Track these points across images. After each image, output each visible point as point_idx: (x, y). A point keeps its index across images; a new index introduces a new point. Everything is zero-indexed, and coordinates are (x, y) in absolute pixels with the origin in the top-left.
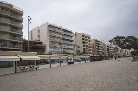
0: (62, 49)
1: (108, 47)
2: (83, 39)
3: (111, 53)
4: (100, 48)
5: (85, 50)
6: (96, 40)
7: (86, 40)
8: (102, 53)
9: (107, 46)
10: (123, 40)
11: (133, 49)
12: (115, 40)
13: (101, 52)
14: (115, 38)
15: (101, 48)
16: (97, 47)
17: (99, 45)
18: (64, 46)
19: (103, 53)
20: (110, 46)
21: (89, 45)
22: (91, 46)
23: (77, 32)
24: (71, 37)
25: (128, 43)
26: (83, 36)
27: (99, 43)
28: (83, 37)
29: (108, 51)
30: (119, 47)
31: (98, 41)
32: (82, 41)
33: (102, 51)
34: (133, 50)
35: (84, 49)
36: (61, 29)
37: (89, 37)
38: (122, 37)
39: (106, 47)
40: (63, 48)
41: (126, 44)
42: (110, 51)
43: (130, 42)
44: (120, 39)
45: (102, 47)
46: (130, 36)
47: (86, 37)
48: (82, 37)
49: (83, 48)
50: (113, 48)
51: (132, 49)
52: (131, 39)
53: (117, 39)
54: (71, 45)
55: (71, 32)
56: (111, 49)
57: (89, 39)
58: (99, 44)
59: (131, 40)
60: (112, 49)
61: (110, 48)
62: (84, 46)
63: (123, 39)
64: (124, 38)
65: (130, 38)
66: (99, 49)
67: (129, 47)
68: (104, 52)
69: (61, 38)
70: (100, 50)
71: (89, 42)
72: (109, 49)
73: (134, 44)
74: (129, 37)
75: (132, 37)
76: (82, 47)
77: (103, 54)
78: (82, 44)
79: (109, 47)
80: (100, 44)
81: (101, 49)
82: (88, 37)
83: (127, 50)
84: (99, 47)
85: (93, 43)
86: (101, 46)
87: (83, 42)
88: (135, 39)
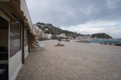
10: (44, 26)
12: (38, 25)
14: (37, 24)
25: (47, 29)
38: (43, 24)
43: (49, 28)
44: (42, 25)
46: (49, 24)
51: (50, 34)
52: (50, 26)
59: (49, 27)
63: (43, 25)
64: (44, 24)
65: (49, 25)
67: (48, 32)
73: (51, 30)
74: (48, 24)
75: (50, 25)
88: (52, 27)
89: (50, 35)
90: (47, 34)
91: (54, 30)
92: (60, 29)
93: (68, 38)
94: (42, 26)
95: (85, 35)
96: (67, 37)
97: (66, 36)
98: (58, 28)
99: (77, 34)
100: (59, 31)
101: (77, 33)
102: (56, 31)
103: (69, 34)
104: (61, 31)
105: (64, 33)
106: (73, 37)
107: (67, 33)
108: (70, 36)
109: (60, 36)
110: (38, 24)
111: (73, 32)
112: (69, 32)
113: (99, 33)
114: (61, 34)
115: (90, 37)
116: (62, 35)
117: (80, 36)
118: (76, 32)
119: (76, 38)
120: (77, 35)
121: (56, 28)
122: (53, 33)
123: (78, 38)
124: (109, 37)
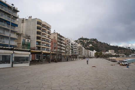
1: (72, 46)
2: (38, 28)
3: (75, 53)
4: (62, 45)
5: (40, 45)
6: (58, 35)
7: (44, 30)
8: (64, 51)
9: (72, 44)
13: (64, 50)
15: (64, 45)
16: (58, 43)
17: (62, 41)
19: (66, 52)
20: (75, 44)
21: (48, 39)
22: (50, 40)
25: (91, 45)
26: (39, 23)
27: (62, 38)
28: (39, 25)
29: (72, 50)
30: (83, 48)
31: (61, 37)
32: (37, 30)
33: (64, 48)
35: (39, 43)
37: (48, 28)
38: (86, 39)
39: (70, 45)
41: (90, 46)
42: (74, 50)
44: (84, 41)
45: (65, 45)
46: (93, 39)
47: (44, 26)
48: (37, 25)
50: (78, 47)
51: (94, 51)
52: (94, 42)
53: (82, 40)
55: (16, 11)
57: (48, 30)
58: (61, 40)
59: (94, 43)
60: (77, 49)
61: (75, 46)
62: (38, 38)
63: (87, 41)
64: (88, 39)
65: (93, 41)
66: (61, 46)
67: (92, 49)
68: (67, 50)
70: (62, 48)
71: (48, 35)
72: (74, 48)
73: (96, 46)
74: (92, 39)
75: (95, 40)
78: (36, 35)
79: (74, 46)
80: (64, 41)
81: (64, 47)
82: (47, 27)
83: (91, 51)
84: (61, 43)
86: (64, 42)
87: (38, 33)
88: (97, 42)
89: (95, 52)
90: (89, 51)
91: (100, 45)
92: (108, 45)
93: (118, 55)
94: (85, 42)
96: (117, 54)
97: (116, 53)
98: (104, 43)
99: (131, 50)
100: (106, 47)
101: (130, 49)
102: (102, 47)
103: (120, 50)
104: (108, 46)
105: (113, 50)
106: (125, 55)
107: (116, 49)
108: (120, 53)
109: (107, 53)
111: (125, 48)
112: (120, 47)
114: (109, 51)
116: (110, 52)
118: (130, 48)
119: (130, 56)
120: (131, 51)
121: (103, 43)
122: (98, 49)
123: (132, 56)
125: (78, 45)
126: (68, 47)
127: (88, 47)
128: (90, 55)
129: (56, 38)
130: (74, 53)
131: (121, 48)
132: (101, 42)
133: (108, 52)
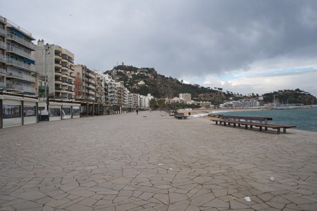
0: (5, 79)
1: (106, 87)
2: (57, 61)
3: (112, 100)
4: (91, 86)
5: (60, 89)
6: (84, 68)
7: (64, 64)
8: (94, 99)
9: (106, 85)
10: (133, 75)
11: (152, 95)
12: (117, 72)
13: (92, 95)
14: (117, 68)
15: (93, 88)
16: (84, 84)
17: (90, 80)
18: (11, 74)
19: (97, 98)
20: (111, 84)
21: (70, 78)
22: (74, 79)
23: (43, 41)
24: (30, 53)
25: (142, 83)
26: (57, 53)
27: (90, 75)
28: (58, 57)
29: (106, 94)
30: (126, 89)
31: (89, 71)
32: (55, 65)
33: (94, 93)
34: (152, 97)
35: (57, 85)
36: (4, 25)
37: (70, 59)
38: (131, 69)
39: (103, 85)
40: (8, 79)
41: (139, 83)
42: (109, 95)
43: (147, 80)
44: (127, 72)
45: (95, 86)
46: (147, 69)
47: (64, 56)
48: (55, 57)
49: (54, 82)
50: (116, 89)
51: (149, 95)
52: (149, 75)
53: (122, 71)
54: (28, 72)
55: (29, 39)
56: (111, 92)
57: (70, 64)
58: (89, 77)
59: (148, 77)
60: (114, 92)
61: (111, 88)
62: (57, 78)
63: (133, 73)
64: (135, 69)
65: (147, 73)
66: (89, 89)
67: (143, 91)
68: (97, 96)
69: (3, 50)
70: (91, 92)
71: (70, 71)
72: (109, 90)
73: (153, 86)
74: (144, 69)
75: (151, 71)
76: (52, 81)
77: (96, 101)
78: (55, 74)
79: (109, 86)
80: (92, 78)
81: (93, 90)
82: (69, 57)
83: (141, 96)
84: (89, 83)
85: (78, 74)
86: (93, 82)
87: (57, 69)
88: (156, 75)
89: (150, 97)
90: (139, 95)
91: (162, 83)
92: (178, 82)
93: (199, 104)
94: (130, 75)
95: (245, 97)
96: (196, 103)
97: (194, 100)
98: (171, 78)
99: (224, 93)
100: (174, 88)
101: (223, 91)
102: (165, 86)
103: (202, 95)
104: (179, 85)
105: (189, 93)
106: (212, 103)
107: (195, 91)
108: (203, 101)
109: (176, 99)
110: (119, 70)
111: (213, 89)
112: (203, 88)
113: (285, 91)
114: (181, 95)
115: (259, 101)
116: (182, 97)
117: (232, 100)
118: (221, 89)
119: (221, 105)
120: (224, 96)
121: (167, 78)
122: (157, 91)
123: (225, 106)
124: (312, 101)
125: (117, 83)
126: (99, 91)
127: (135, 86)
128: (141, 104)
129: (81, 76)
130: (109, 101)
131: (204, 90)
132: (164, 76)
133: (178, 97)
